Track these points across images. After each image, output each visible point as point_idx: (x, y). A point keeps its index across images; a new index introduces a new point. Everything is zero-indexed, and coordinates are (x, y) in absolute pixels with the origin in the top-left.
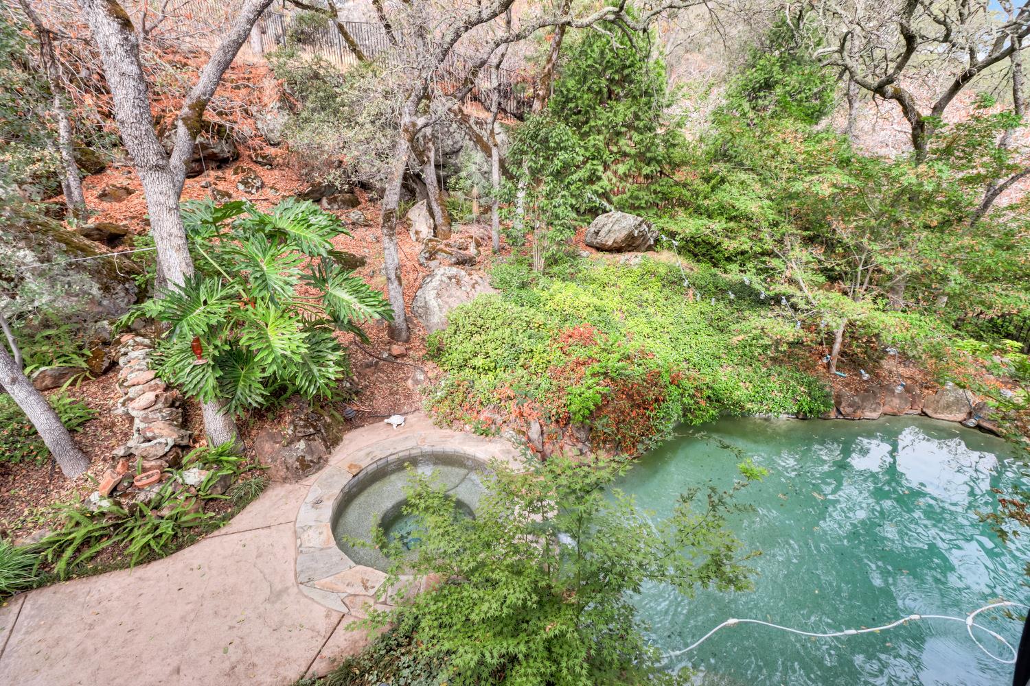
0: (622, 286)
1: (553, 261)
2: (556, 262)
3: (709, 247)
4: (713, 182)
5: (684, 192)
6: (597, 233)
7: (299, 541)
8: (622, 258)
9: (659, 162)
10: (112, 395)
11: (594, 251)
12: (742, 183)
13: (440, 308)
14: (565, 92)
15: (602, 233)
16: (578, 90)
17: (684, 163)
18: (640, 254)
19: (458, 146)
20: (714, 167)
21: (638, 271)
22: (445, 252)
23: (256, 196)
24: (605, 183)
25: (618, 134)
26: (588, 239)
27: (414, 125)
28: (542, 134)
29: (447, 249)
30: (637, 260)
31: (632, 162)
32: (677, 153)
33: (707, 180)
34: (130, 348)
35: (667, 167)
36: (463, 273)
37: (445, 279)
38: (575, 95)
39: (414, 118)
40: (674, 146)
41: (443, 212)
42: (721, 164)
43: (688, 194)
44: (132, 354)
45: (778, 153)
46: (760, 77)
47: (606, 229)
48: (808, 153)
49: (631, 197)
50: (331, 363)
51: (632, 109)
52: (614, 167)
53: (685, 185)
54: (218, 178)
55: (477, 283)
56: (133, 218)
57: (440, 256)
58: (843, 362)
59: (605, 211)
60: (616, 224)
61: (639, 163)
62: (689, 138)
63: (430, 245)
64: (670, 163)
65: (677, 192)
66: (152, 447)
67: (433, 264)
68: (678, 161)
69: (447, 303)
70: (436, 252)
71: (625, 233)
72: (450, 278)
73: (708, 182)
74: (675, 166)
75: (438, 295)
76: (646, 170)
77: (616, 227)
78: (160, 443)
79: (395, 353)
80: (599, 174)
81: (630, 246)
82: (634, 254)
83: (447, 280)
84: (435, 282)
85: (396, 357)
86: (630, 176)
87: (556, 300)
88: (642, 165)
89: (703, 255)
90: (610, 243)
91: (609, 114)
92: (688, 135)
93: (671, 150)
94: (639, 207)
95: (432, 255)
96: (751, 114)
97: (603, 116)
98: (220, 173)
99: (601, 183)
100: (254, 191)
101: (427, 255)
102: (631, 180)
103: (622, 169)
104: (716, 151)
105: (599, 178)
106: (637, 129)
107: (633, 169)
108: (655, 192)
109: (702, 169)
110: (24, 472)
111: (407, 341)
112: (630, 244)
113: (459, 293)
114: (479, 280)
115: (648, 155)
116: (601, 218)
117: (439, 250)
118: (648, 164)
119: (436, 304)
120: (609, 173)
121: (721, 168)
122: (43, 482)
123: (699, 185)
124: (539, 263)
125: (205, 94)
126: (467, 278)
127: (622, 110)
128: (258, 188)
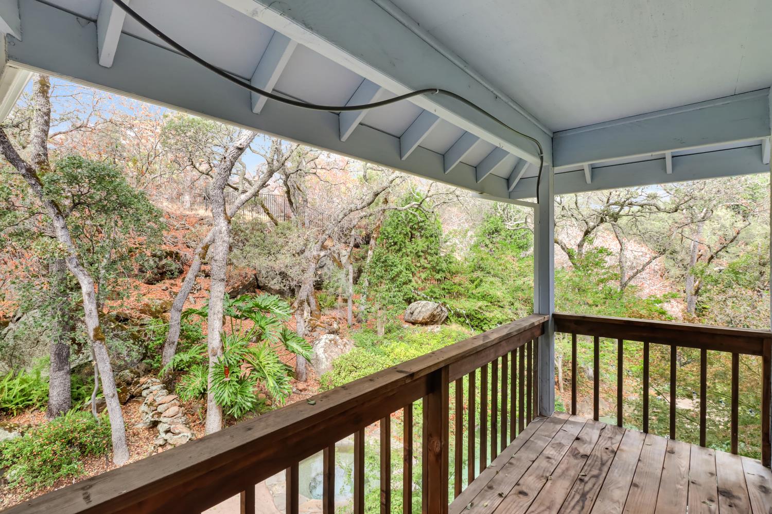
0: (432, 344)
1: (389, 331)
2: (390, 331)
3: (479, 321)
4: (476, 283)
5: (460, 288)
6: (412, 313)
7: (271, 492)
8: (429, 328)
9: (444, 271)
10: (133, 416)
11: (411, 324)
12: (491, 282)
13: (327, 359)
14: (387, 234)
15: (415, 313)
16: (394, 233)
17: (457, 272)
18: (439, 326)
19: (323, 264)
20: (475, 275)
21: (440, 335)
22: (321, 327)
23: (197, 295)
24: (413, 283)
25: (419, 256)
26: (406, 318)
27: (319, 256)
28: (383, 259)
29: (322, 325)
30: (438, 329)
31: (428, 272)
32: (453, 267)
33: (472, 282)
34: (151, 384)
35: (448, 274)
36: (338, 337)
37: (327, 341)
38: (392, 236)
39: (319, 252)
40: (450, 263)
41: (316, 303)
42: (479, 272)
43: (463, 290)
44: (153, 388)
45: (507, 268)
46: (493, 227)
47: (418, 310)
48: (520, 267)
49: (431, 292)
50: (286, 382)
51: (427, 243)
52: (418, 275)
53: (460, 285)
54: (172, 284)
55: (346, 343)
56: (132, 309)
57: (318, 329)
58: (566, 385)
59: (415, 300)
60: (423, 308)
61: (432, 272)
62: (459, 259)
63: (312, 322)
64: (449, 272)
65: (456, 288)
66: (180, 438)
67: (315, 334)
68: (454, 271)
69: (330, 356)
70: (316, 327)
71: (429, 313)
72: (330, 341)
73: (473, 283)
74: (453, 274)
75: (325, 351)
76: (438, 276)
77: (423, 309)
78: (184, 436)
79: (300, 388)
80: (411, 278)
81: (432, 321)
82: (435, 326)
83: (329, 342)
84: (322, 343)
85: (301, 391)
86: (428, 280)
87: (395, 352)
88: (434, 273)
89: (477, 326)
90: (420, 319)
91: (413, 246)
92: (458, 257)
93: (449, 265)
94: (436, 298)
95: (313, 329)
96: (490, 246)
97: (410, 247)
98: (172, 281)
99: (412, 284)
100: (195, 292)
101: (310, 329)
102: (429, 282)
103: (423, 276)
104: (475, 265)
105: (410, 281)
106: (430, 254)
107: (430, 276)
108: (444, 289)
109: (469, 276)
110: (90, 462)
111: (306, 381)
112: (431, 320)
113: (336, 350)
114: (347, 342)
115: (438, 268)
116: (414, 305)
117: (317, 325)
118: (438, 273)
119: (324, 357)
120: (416, 278)
121: (479, 274)
122: (103, 468)
123: (467, 284)
124: (381, 331)
125: (210, 242)
126: (340, 341)
127: (420, 244)
128: (198, 290)
